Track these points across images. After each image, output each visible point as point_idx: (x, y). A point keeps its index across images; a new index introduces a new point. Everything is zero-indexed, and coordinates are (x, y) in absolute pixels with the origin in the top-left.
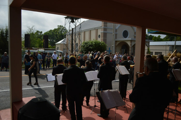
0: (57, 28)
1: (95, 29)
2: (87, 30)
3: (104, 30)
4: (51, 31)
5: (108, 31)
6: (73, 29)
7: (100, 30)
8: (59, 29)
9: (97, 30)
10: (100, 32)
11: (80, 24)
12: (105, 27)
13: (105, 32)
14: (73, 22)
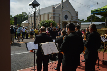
0: (22, 13)
1: (47, 13)
2: (42, 14)
3: (53, 14)
4: (18, 15)
5: (56, 15)
6: (34, 12)
7: (51, 14)
8: (23, 14)
9: (48, 14)
10: (51, 16)
11: (39, 10)
12: (54, 13)
13: (54, 15)
14: (34, 8)
